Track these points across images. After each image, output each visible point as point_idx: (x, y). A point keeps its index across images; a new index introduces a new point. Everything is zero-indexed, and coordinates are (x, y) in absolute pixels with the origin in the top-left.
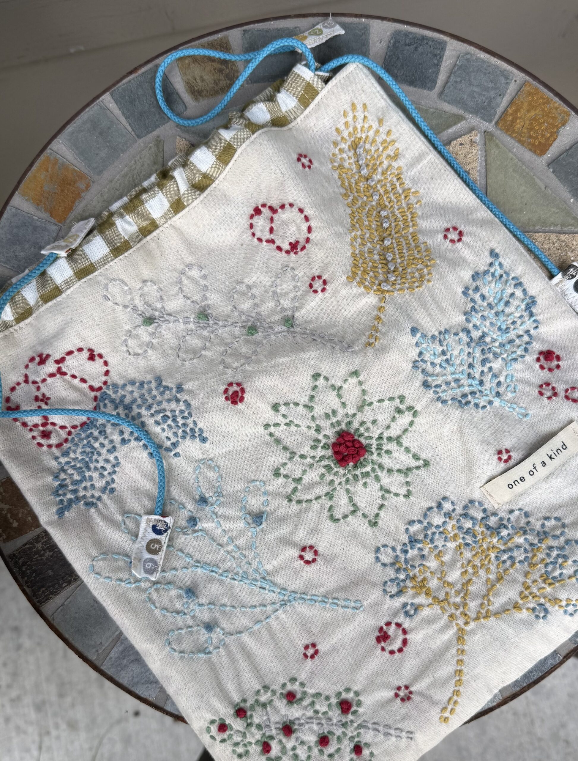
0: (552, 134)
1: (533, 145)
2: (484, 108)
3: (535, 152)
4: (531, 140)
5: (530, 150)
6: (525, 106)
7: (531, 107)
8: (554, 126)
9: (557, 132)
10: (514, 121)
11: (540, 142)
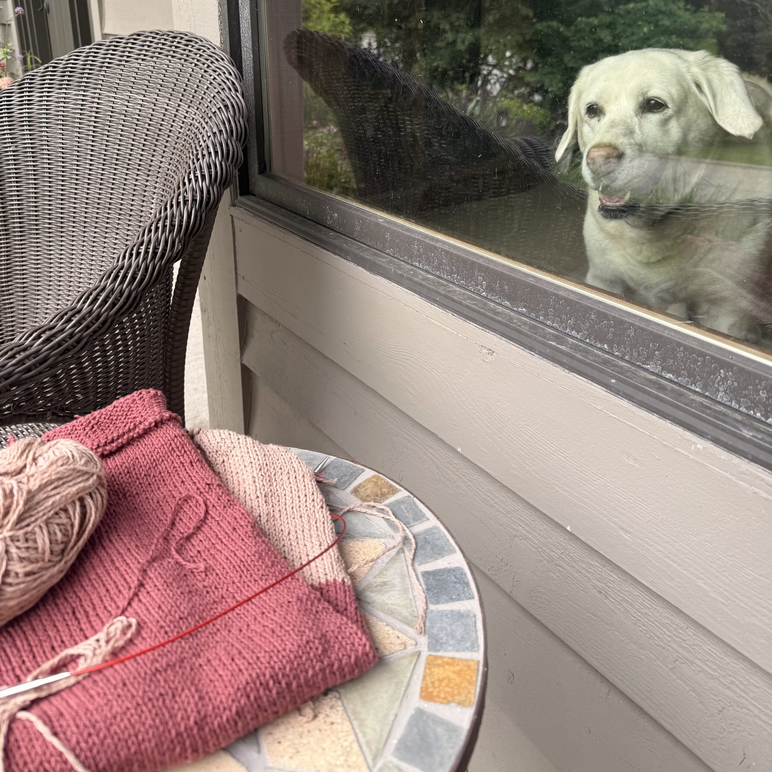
0: (444, 698)
1: (427, 688)
2: (437, 641)
3: (422, 691)
4: (430, 685)
5: (422, 688)
6: (457, 668)
7: (459, 673)
8: (453, 696)
9: (449, 702)
10: (439, 666)
11: (432, 692)
